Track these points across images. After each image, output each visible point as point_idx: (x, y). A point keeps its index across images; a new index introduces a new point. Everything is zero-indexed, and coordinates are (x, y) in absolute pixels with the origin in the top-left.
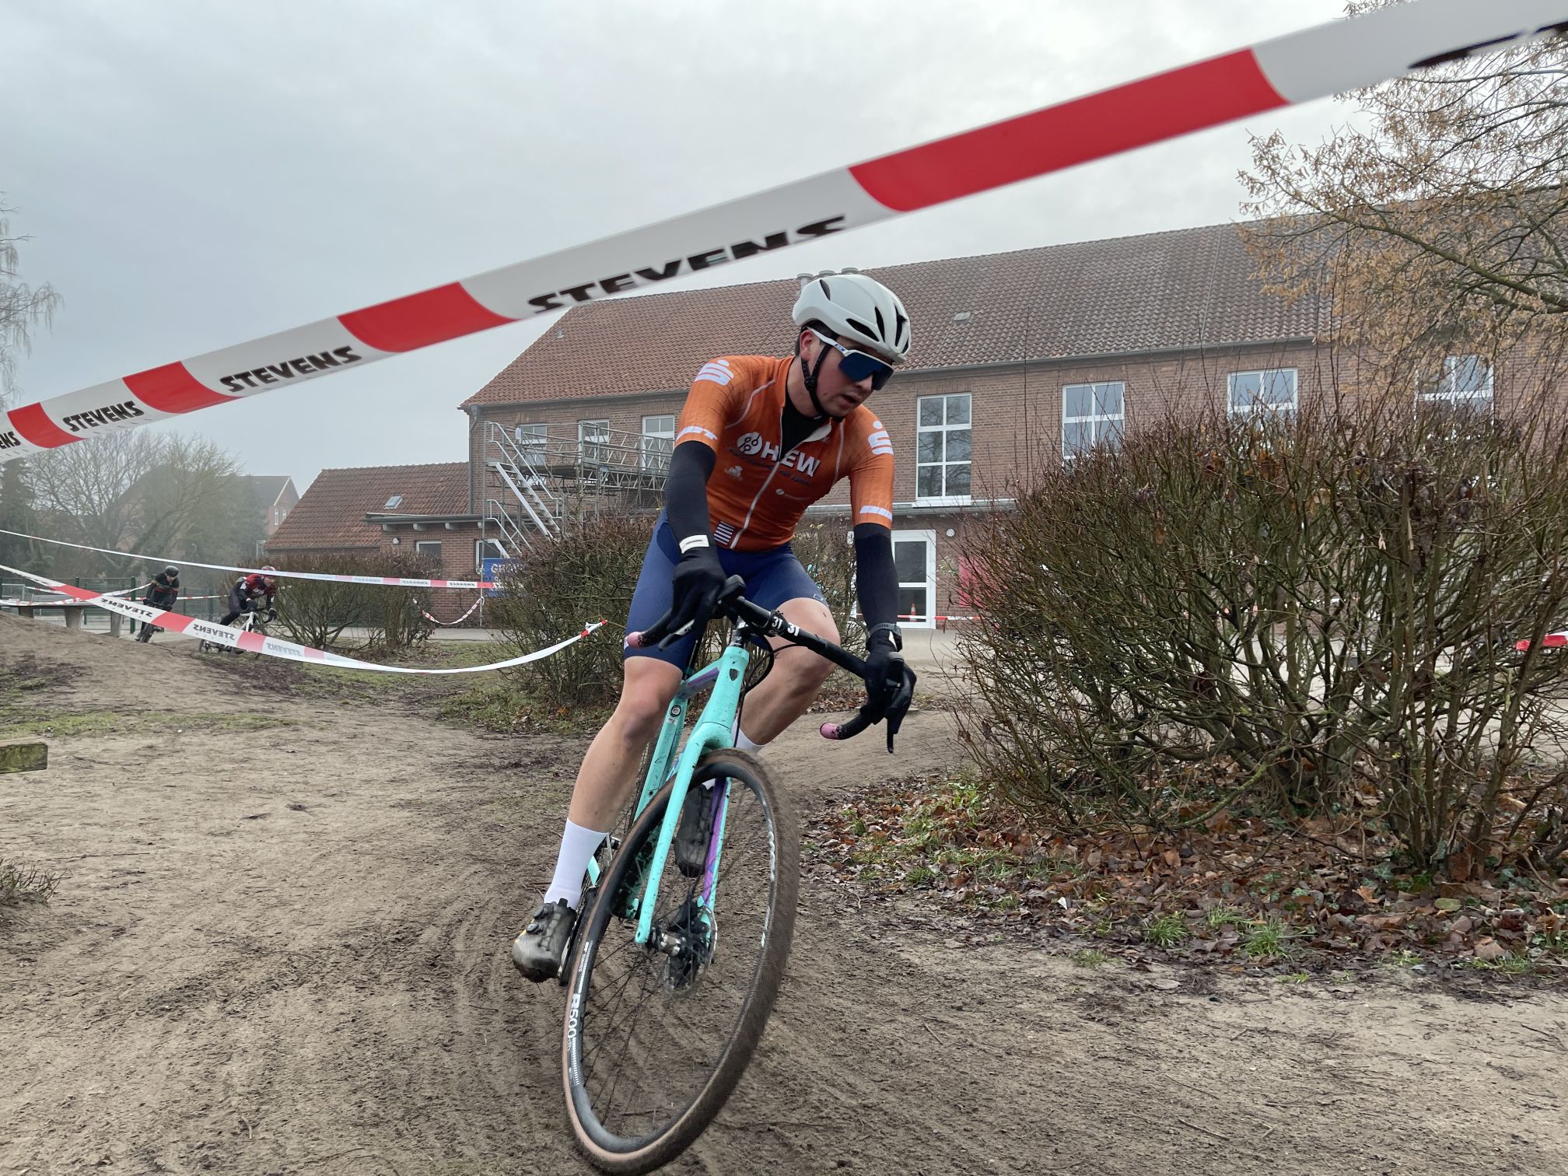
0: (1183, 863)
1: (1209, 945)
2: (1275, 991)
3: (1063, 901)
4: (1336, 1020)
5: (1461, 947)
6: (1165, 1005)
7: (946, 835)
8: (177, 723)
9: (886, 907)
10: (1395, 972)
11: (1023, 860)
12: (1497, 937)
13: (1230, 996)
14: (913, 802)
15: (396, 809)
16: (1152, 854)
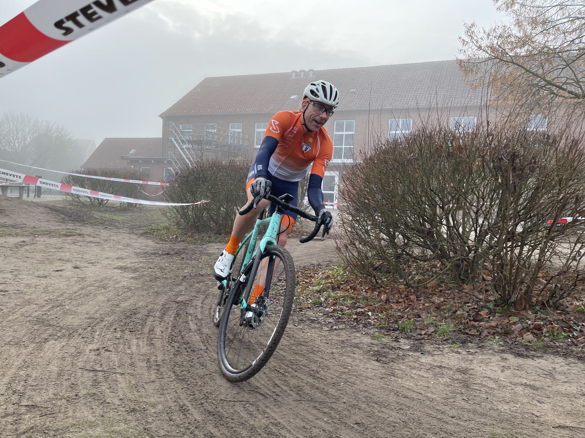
0: (417, 300)
1: (423, 332)
2: (446, 350)
3: (370, 313)
4: (468, 363)
5: (518, 336)
6: (404, 355)
7: (329, 286)
8: (35, 233)
9: (302, 314)
10: (492, 345)
11: (357, 297)
12: (532, 333)
13: (429, 352)
14: (318, 273)
15: (116, 269)
16: (406, 296)
